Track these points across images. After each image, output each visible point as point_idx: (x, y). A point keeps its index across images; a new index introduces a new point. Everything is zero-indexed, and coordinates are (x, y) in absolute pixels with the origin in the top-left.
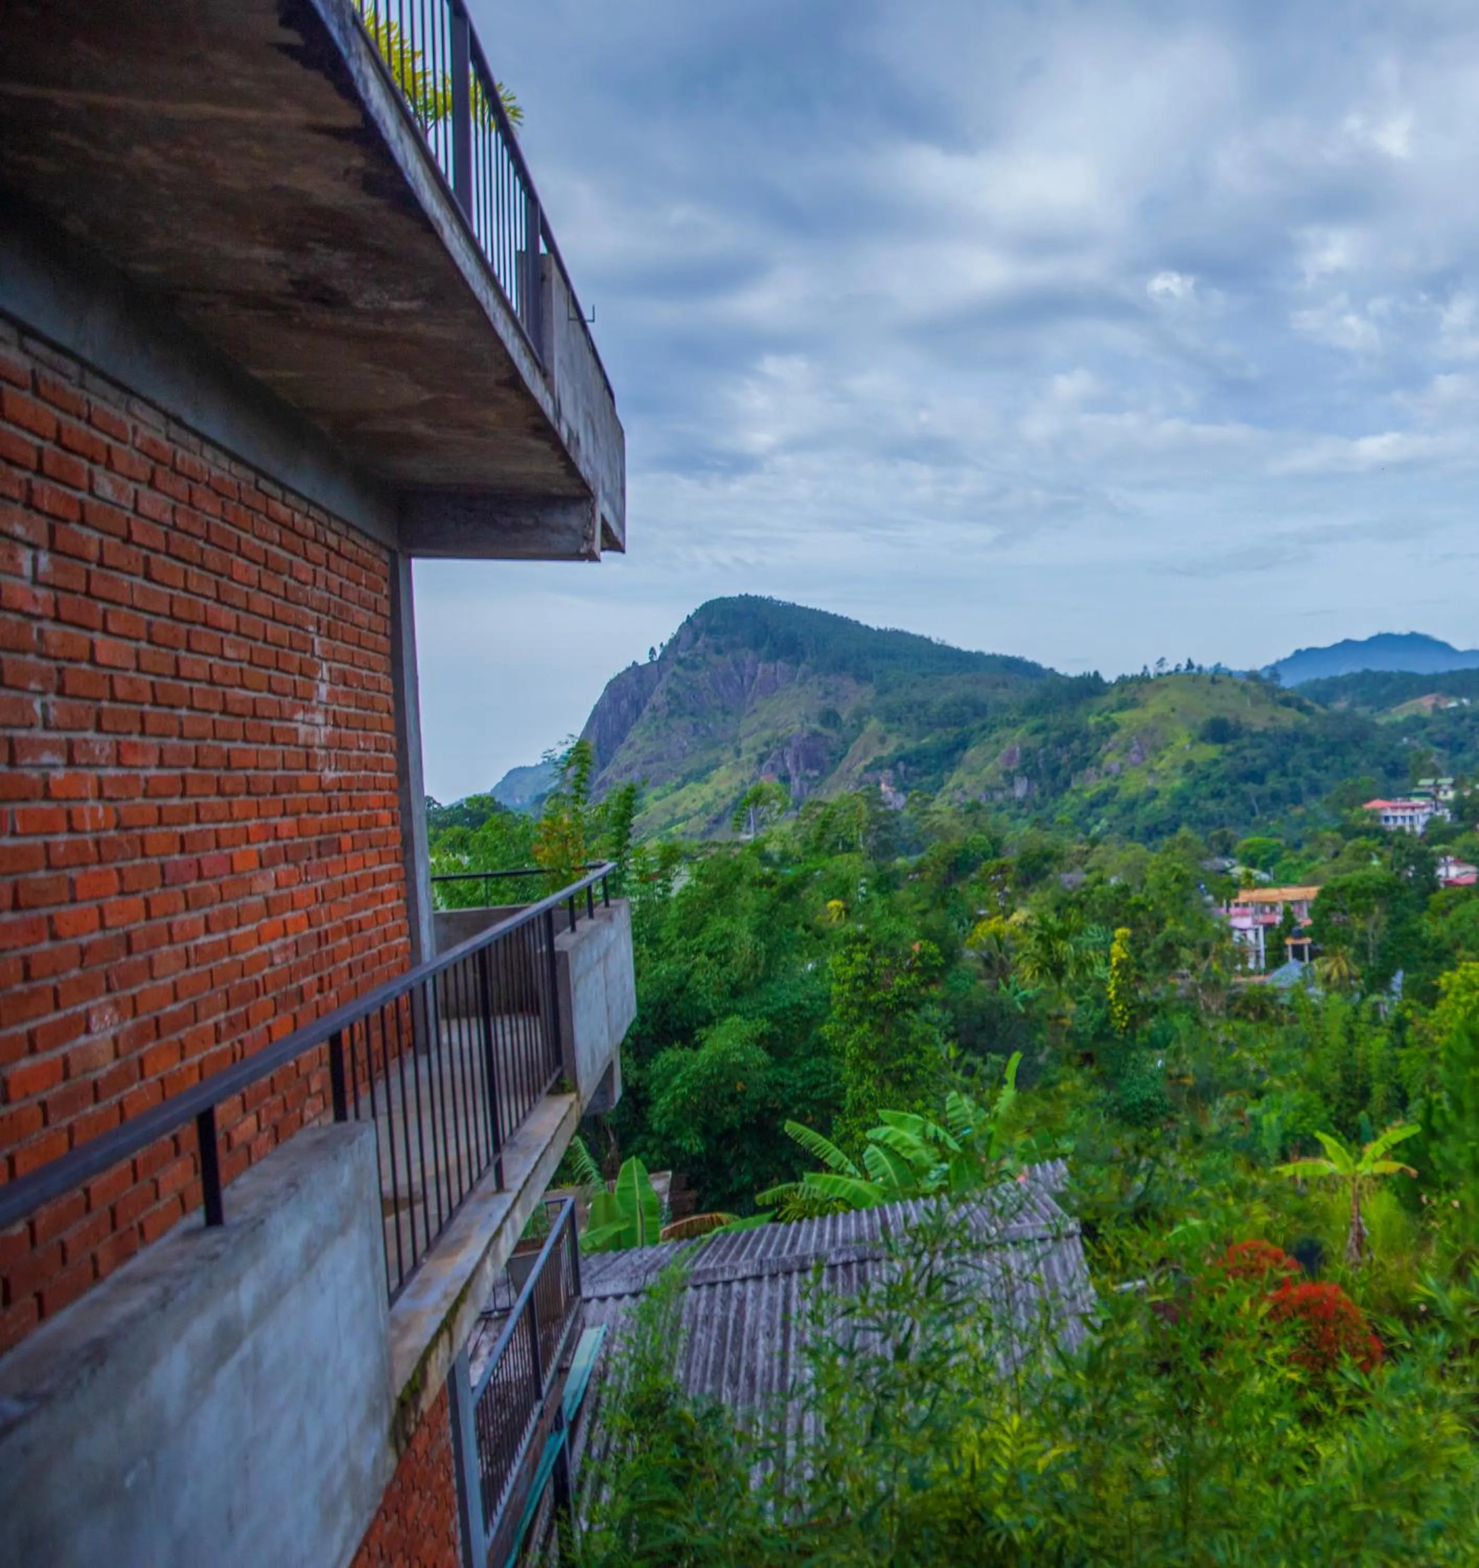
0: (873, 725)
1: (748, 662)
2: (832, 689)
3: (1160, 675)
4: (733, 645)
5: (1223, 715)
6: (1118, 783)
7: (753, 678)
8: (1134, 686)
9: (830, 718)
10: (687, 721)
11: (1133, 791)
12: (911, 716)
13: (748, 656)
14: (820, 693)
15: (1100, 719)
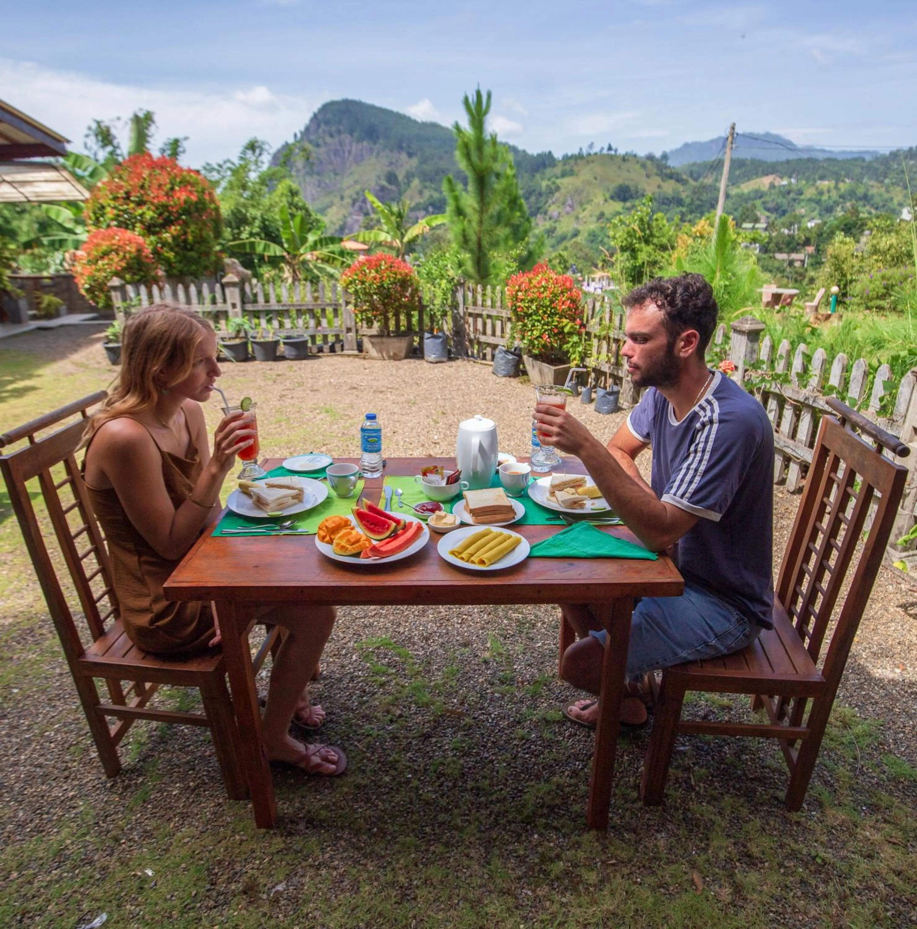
0: (416, 182)
1: (347, 141)
2: (394, 160)
3: (589, 154)
4: (339, 132)
5: (627, 183)
6: (557, 225)
7: (350, 152)
8: (572, 162)
9: (392, 178)
10: (316, 177)
11: (565, 229)
12: (438, 178)
13: (346, 138)
14: (387, 163)
15: (550, 183)
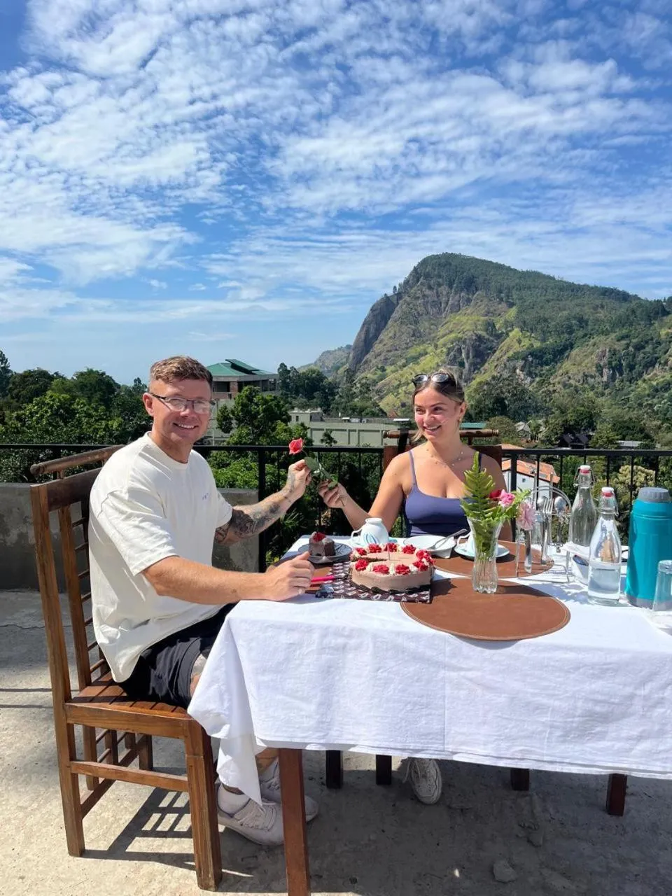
0: (516, 333)
1: (445, 293)
2: (492, 310)
4: (438, 284)
7: (447, 303)
9: (490, 326)
10: (410, 328)
12: (539, 327)
13: (444, 289)
14: (485, 313)
